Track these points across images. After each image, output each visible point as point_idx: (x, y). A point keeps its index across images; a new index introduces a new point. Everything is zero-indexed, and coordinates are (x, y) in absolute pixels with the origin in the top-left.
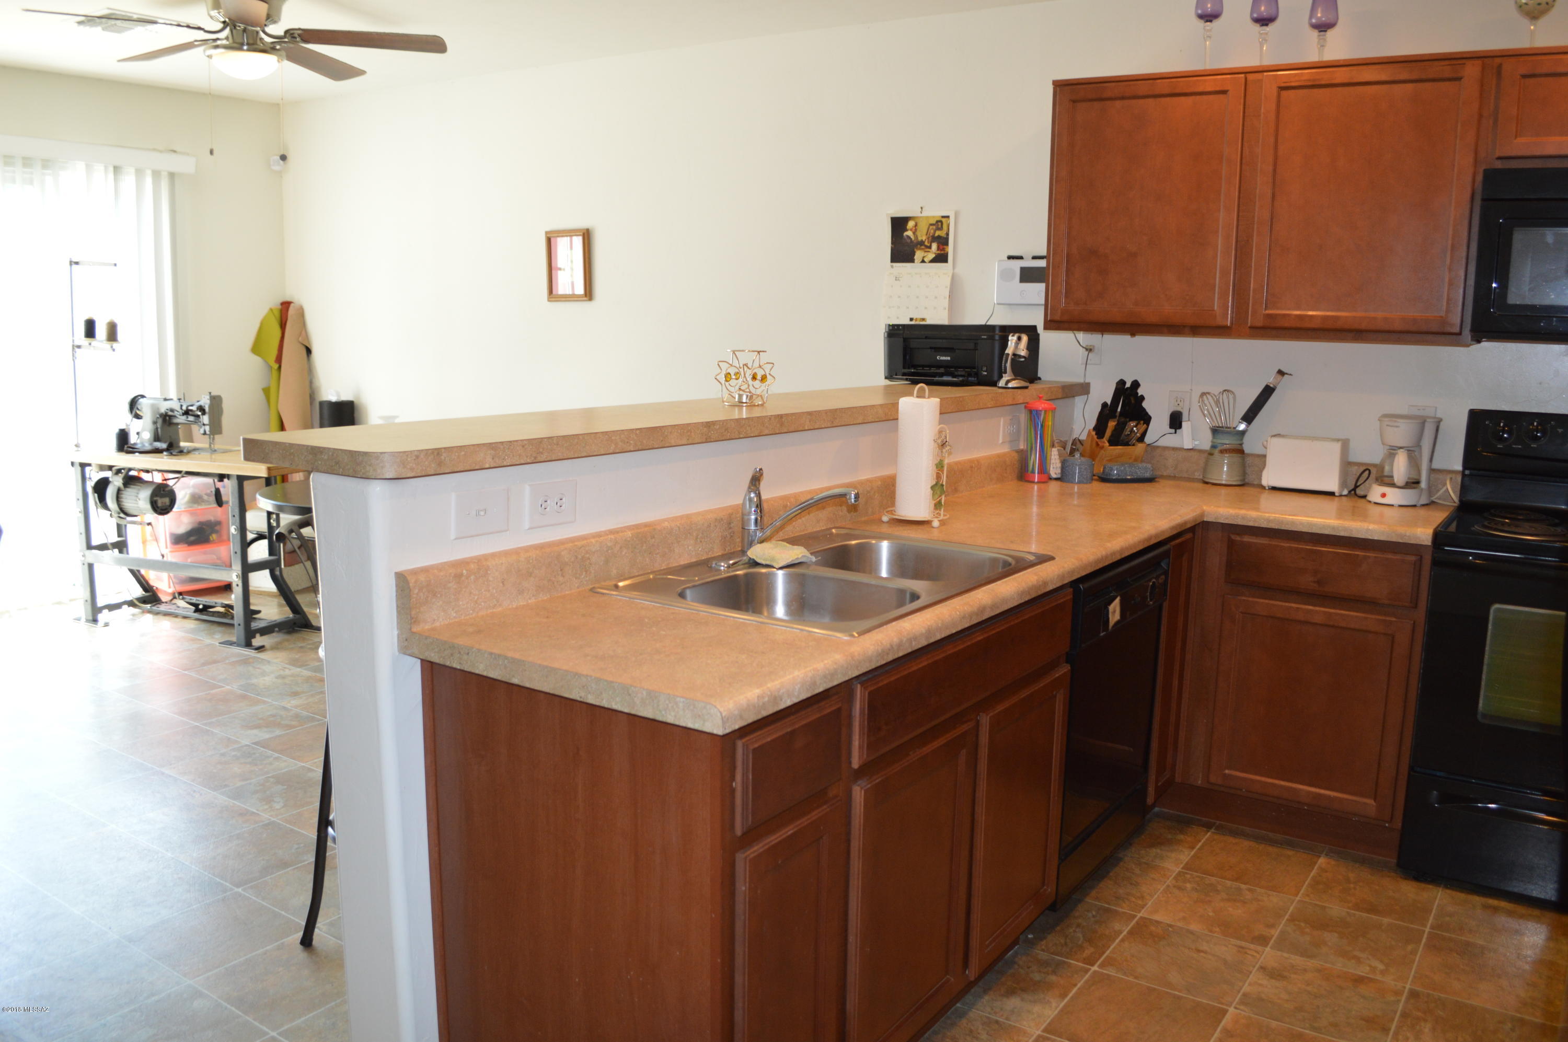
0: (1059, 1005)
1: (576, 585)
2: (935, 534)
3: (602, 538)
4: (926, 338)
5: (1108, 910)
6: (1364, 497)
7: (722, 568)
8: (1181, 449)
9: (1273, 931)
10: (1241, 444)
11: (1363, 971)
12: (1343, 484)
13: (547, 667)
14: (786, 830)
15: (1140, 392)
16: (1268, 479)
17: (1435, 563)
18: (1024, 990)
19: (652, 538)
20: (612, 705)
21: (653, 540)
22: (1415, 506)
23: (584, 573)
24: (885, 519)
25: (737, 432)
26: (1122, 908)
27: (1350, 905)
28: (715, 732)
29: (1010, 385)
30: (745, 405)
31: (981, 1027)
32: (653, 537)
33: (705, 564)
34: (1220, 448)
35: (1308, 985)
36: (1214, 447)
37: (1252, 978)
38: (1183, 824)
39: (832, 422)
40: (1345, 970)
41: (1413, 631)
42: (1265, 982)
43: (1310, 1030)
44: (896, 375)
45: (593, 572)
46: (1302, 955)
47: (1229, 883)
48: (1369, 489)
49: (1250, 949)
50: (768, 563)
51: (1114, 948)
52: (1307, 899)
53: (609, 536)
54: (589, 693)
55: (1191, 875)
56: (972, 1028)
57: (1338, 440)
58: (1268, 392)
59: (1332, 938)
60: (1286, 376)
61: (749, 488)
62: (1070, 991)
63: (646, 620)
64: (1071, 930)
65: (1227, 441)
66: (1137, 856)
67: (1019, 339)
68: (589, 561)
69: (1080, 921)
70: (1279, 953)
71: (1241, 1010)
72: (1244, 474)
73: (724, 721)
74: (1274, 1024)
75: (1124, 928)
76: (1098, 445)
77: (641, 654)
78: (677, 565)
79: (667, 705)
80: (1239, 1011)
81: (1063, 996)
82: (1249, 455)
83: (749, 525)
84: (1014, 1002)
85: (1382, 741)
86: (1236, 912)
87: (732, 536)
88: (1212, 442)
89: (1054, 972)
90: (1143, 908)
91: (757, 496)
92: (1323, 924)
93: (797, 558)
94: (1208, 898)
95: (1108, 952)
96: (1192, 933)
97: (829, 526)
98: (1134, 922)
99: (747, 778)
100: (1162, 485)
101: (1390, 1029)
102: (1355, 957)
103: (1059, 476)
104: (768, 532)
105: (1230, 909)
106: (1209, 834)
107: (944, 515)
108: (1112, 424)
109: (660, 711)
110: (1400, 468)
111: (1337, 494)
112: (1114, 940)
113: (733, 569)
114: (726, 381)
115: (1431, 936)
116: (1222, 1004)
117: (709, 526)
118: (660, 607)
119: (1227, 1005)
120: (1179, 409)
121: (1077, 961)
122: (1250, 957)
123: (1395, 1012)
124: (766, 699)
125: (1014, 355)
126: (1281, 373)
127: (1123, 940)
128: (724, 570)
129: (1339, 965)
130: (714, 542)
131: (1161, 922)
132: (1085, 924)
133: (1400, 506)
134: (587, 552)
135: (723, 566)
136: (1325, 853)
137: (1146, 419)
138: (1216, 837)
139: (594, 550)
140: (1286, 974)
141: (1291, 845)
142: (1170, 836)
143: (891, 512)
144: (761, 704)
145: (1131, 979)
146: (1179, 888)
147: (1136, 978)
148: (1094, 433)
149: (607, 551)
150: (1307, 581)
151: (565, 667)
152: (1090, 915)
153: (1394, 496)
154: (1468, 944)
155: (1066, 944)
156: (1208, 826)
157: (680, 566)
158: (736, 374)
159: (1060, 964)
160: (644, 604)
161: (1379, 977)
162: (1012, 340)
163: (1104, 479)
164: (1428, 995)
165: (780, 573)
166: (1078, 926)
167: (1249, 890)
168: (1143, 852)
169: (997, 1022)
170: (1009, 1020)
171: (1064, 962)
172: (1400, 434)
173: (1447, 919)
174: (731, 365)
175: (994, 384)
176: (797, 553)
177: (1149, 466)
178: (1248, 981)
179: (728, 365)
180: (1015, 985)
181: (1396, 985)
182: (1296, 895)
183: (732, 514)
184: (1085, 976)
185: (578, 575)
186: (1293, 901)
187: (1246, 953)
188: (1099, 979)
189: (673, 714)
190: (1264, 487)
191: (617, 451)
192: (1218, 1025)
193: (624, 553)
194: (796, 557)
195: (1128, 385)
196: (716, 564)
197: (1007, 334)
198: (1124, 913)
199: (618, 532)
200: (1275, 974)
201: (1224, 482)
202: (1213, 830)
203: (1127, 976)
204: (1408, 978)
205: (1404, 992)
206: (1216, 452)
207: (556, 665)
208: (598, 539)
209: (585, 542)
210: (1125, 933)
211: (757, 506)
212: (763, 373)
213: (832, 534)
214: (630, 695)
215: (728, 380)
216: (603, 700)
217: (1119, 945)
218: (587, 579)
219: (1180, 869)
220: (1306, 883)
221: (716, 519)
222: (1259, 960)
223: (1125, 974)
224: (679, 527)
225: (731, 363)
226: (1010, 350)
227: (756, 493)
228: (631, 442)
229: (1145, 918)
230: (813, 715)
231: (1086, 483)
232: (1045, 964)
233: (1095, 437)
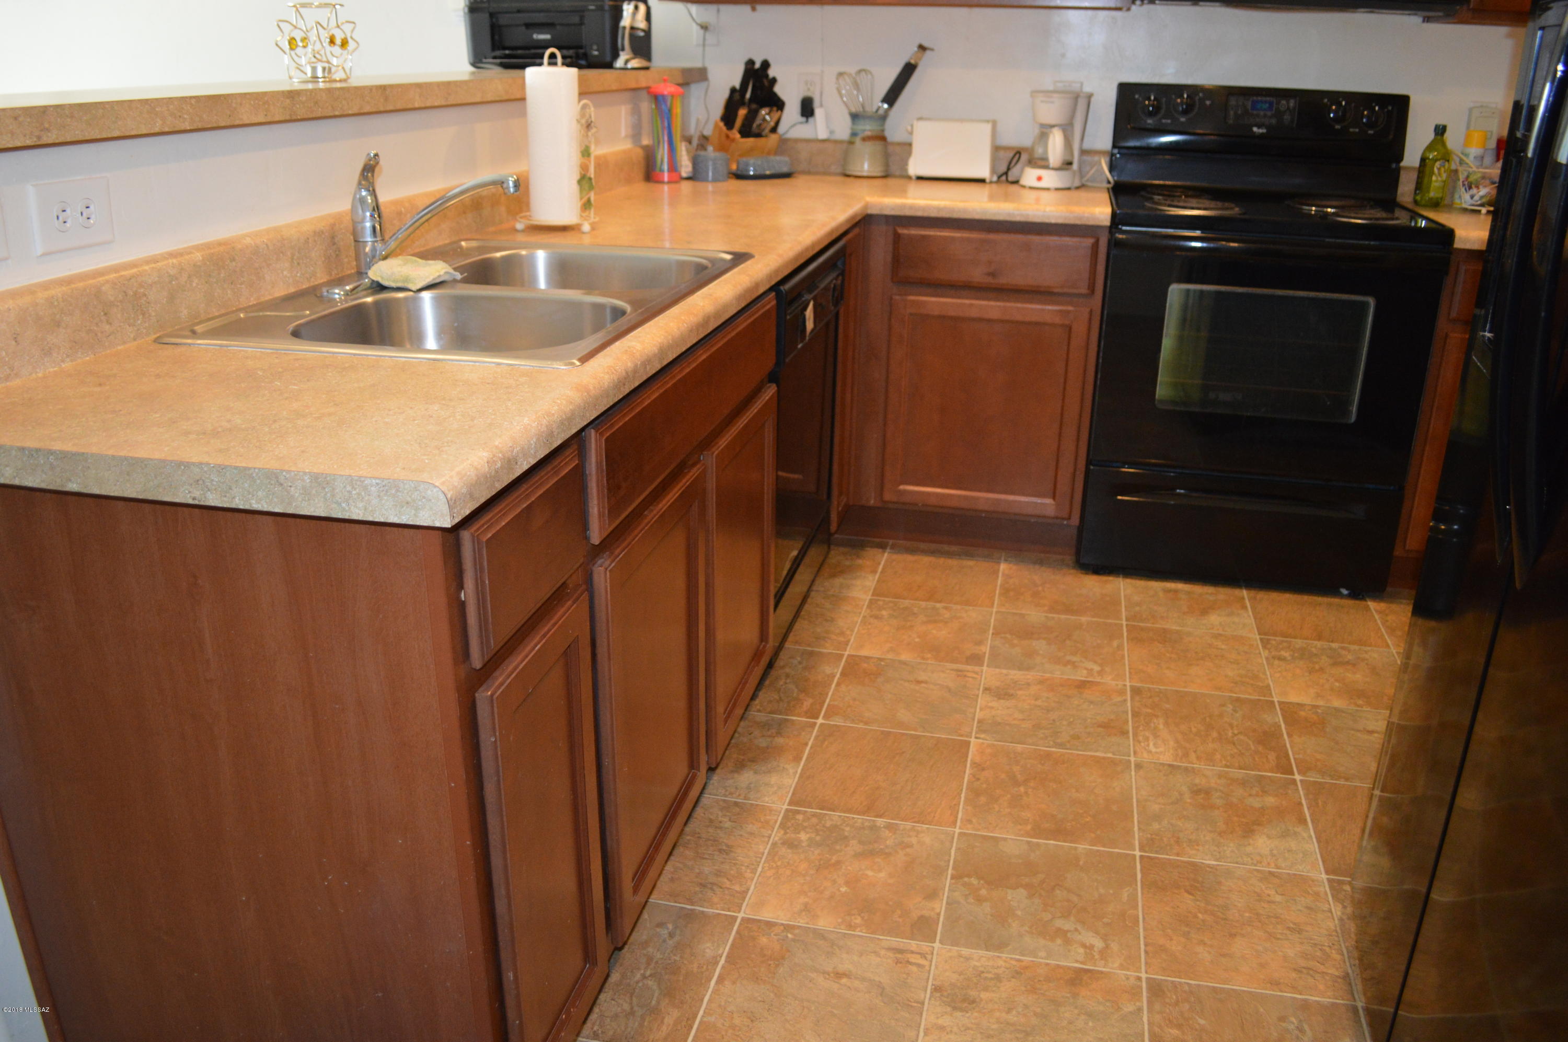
0: (797, 772)
1: (132, 336)
2: (587, 240)
3: (159, 264)
4: (519, 11)
5: (811, 654)
6: (1016, 182)
7: (337, 296)
8: (817, 141)
9: (983, 648)
10: (883, 131)
11: (1081, 675)
12: (993, 170)
13: (126, 458)
14: (532, 644)
15: (772, 73)
16: (914, 168)
17: (1114, 244)
18: (753, 760)
19: (231, 261)
20: (251, 504)
21: (234, 264)
22: (1069, 189)
23: (141, 317)
24: (519, 226)
25: (330, 108)
26: (825, 648)
27: (1046, 608)
28: (438, 524)
29: (629, 66)
30: (320, 80)
31: (720, 814)
32: (233, 260)
33: (313, 293)
34: (861, 135)
35: (1036, 700)
36: (854, 134)
37: (981, 702)
38: (857, 545)
39: (447, 99)
40: (1066, 677)
41: (1090, 319)
42: (994, 704)
43: (1056, 748)
44: (486, 58)
45: (153, 314)
46: (1020, 669)
47: (923, 604)
48: (1022, 171)
49: (968, 671)
50: (400, 285)
51: (833, 695)
52: (1003, 610)
53: (170, 261)
54: (209, 490)
55: (884, 601)
56: (712, 817)
57: (988, 121)
58: (909, 70)
59: (1040, 645)
60: (928, 52)
61: (360, 183)
62: (802, 752)
63: (260, 373)
64: (781, 683)
65: (868, 128)
66: (822, 589)
67: (636, 8)
68: (145, 299)
69: (787, 670)
70: (998, 670)
71: (983, 739)
72: (887, 165)
73: (452, 504)
74: (1019, 747)
75: (836, 671)
76: (728, 137)
77: (275, 421)
78: (271, 297)
79: (350, 492)
80: (981, 741)
81: (797, 759)
82: (893, 144)
83: (363, 236)
84: (746, 777)
85: (1060, 434)
86: (941, 634)
87: (337, 255)
88: (852, 129)
89: (779, 734)
90: (847, 645)
91: (371, 195)
92: (1028, 633)
93: (439, 276)
94: (909, 624)
95: (828, 700)
96: (905, 663)
97: (454, 239)
98: (844, 660)
99: (483, 582)
100: (799, 182)
101: (1128, 732)
102: (1069, 662)
103: (690, 175)
104: (393, 245)
105: (934, 632)
106: (886, 554)
107: (594, 218)
108: (742, 112)
109: (339, 504)
110: (1055, 147)
111: (988, 181)
112: (830, 685)
113: (352, 297)
114: (291, 49)
115: (1130, 629)
116: (962, 736)
117: (307, 241)
118: (272, 353)
119: (967, 736)
120: (809, 94)
121: (799, 715)
122: (970, 679)
123: (1127, 713)
124: (499, 465)
125: (632, 28)
126: (922, 48)
127: (838, 684)
128: (340, 298)
129: (1059, 673)
130: (316, 264)
131: (872, 658)
132: (793, 673)
133: (1057, 189)
134: (141, 286)
135: (339, 294)
136: (1003, 558)
137: (778, 104)
138: (895, 556)
139: (150, 281)
140: (1011, 692)
141: (970, 556)
142: (847, 563)
143: (528, 218)
144: (493, 473)
145: (861, 726)
146: (877, 617)
147: (866, 723)
148: (722, 124)
149: (170, 282)
150: (977, 275)
151: (157, 456)
152: (795, 662)
153: (1050, 179)
154: (1165, 631)
155: (781, 700)
156: (883, 547)
157: (275, 299)
158: (303, 40)
159: (782, 724)
160: (246, 352)
161: (1098, 679)
162: (628, 10)
163: (740, 176)
164: (1149, 689)
165: (427, 296)
166: (787, 676)
167: (946, 608)
168: (826, 584)
169: (736, 804)
170: (749, 799)
171: (785, 719)
172: (1051, 112)
173: (1137, 609)
174: (296, 27)
175: (609, 66)
176: (437, 269)
177: (786, 159)
178: (978, 707)
179: (292, 28)
180: (742, 757)
181: (1117, 685)
182: (992, 606)
183: (334, 225)
184: (813, 732)
185: (132, 321)
186: (992, 614)
187: (965, 676)
188: (828, 733)
189: (361, 505)
190: (910, 178)
191: (167, 129)
192: (966, 760)
193: (194, 285)
194: (438, 274)
195: (757, 65)
196: (328, 292)
197: (619, 3)
198: (830, 653)
199: (181, 255)
200: (1002, 693)
201: (865, 174)
202: (888, 550)
203: (856, 724)
204: (1125, 675)
205: (1126, 690)
206: (858, 140)
207: (141, 453)
208: (153, 265)
209: (134, 270)
210: (838, 675)
211: (374, 210)
212: (343, 37)
213: (461, 247)
214: (281, 485)
215: (294, 47)
216: (234, 498)
217: (835, 690)
218: (147, 325)
219: (869, 597)
220: (997, 592)
221: (315, 232)
222: (981, 681)
223: (853, 721)
224: (267, 245)
225: (294, 23)
226: (626, 22)
227: (369, 191)
228: (185, 116)
229: (853, 656)
230: (548, 481)
231: (724, 181)
232: (766, 726)
233: (724, 128)
